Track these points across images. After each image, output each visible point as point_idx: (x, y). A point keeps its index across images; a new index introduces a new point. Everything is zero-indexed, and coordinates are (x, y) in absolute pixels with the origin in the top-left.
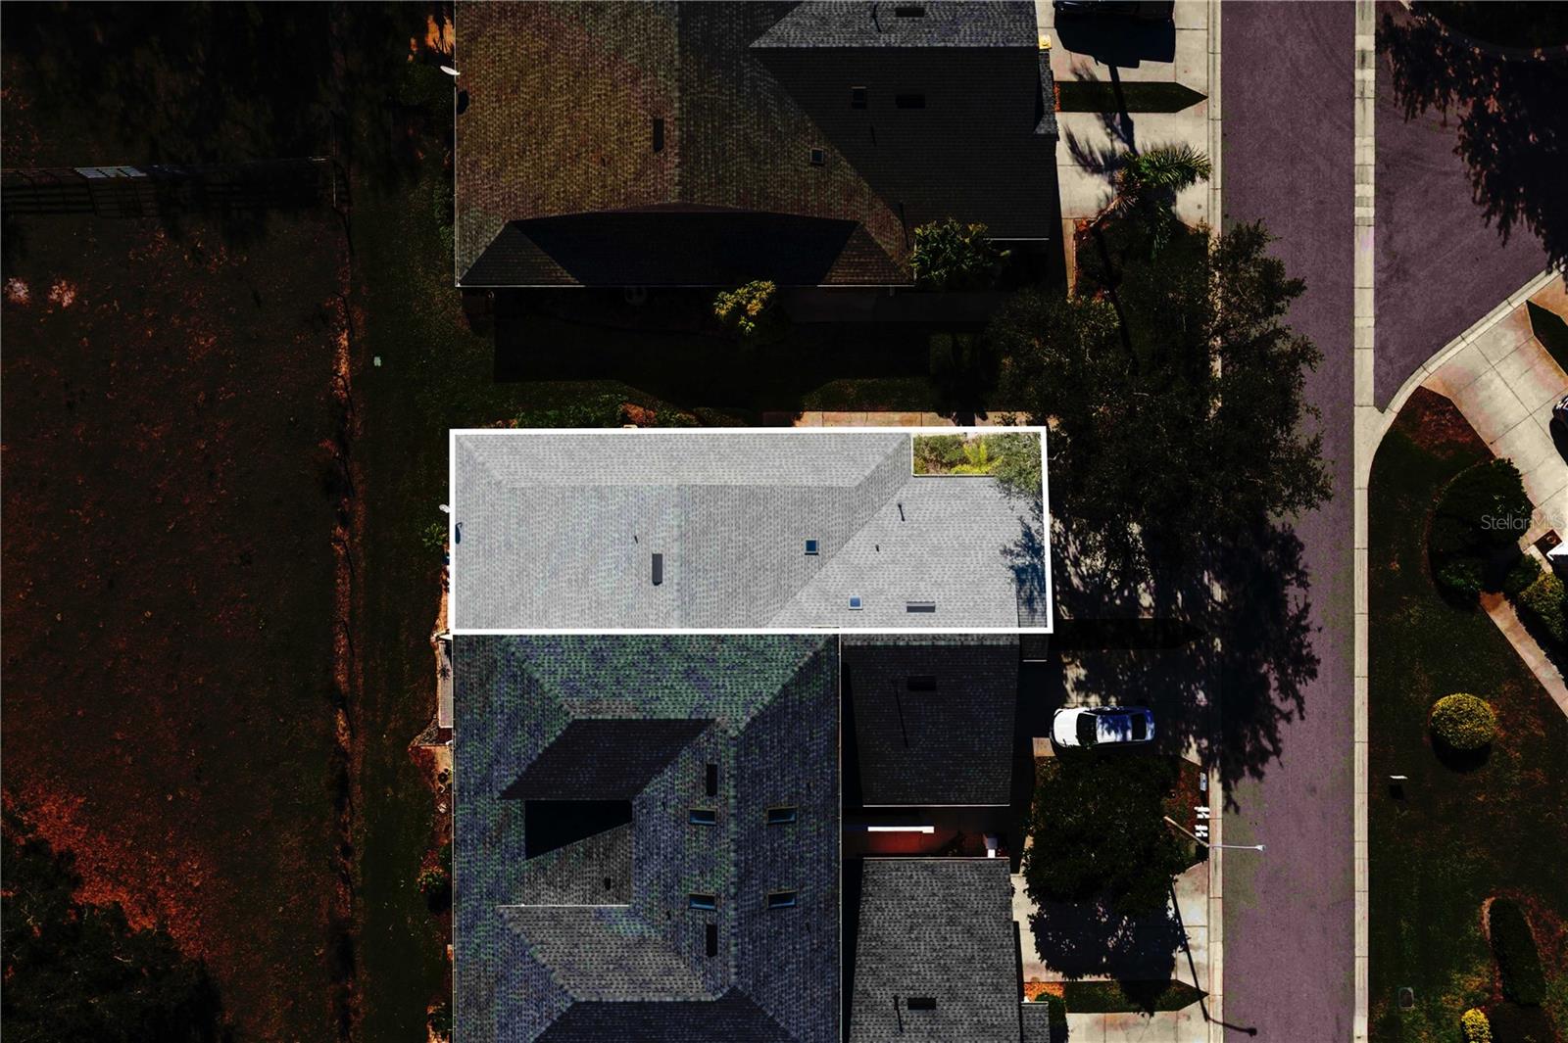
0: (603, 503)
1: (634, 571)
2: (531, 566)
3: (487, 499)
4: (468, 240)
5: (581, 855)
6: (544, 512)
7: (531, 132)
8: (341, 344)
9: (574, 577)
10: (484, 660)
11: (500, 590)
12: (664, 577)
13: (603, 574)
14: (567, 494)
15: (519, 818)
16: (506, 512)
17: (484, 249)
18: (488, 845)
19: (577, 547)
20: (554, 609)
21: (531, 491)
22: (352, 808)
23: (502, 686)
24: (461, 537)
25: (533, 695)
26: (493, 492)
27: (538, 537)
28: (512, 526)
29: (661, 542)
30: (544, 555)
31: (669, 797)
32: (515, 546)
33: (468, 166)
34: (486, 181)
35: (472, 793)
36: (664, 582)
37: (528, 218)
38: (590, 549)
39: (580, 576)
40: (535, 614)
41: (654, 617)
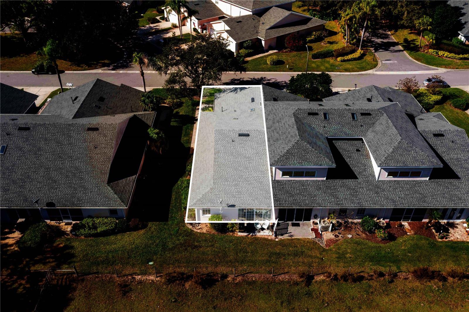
0: (220, 152)
1: (245, 142)
2: (244, 177)
3: (217, 194)
4: (109, 202)
5: (351, 159)
6: (223, 172)
7: (74, 175)
8: (140, 279)
9: (248, 162)
10: (283, 195)
11: (254, 189)
12: (246, 133)
13: (246, 152)
14: (216, 164)
15: (343, 181)
16: (223, 186)
17: (115, 195)
18: (357, 194)
19: (237, 160)
20: (260, 168)
21: (215, 176)
22: (361, 272)
23: (291, 163)
24: (233, 204)
25: (293, 152)
26: (215, 191)
27: (233, 174)
28: (229, 184)
29: (234, 134)
30: (240, 172)
31: (322, 126)
32: (236, 183)
33: (78, 202)
34: (87, 194)
35: (338, 200)
36: (248, 133)
37: (108, 177)
38: (237, 156)
39: (247, 159)
40: (263, 175)
41: (261, 136)
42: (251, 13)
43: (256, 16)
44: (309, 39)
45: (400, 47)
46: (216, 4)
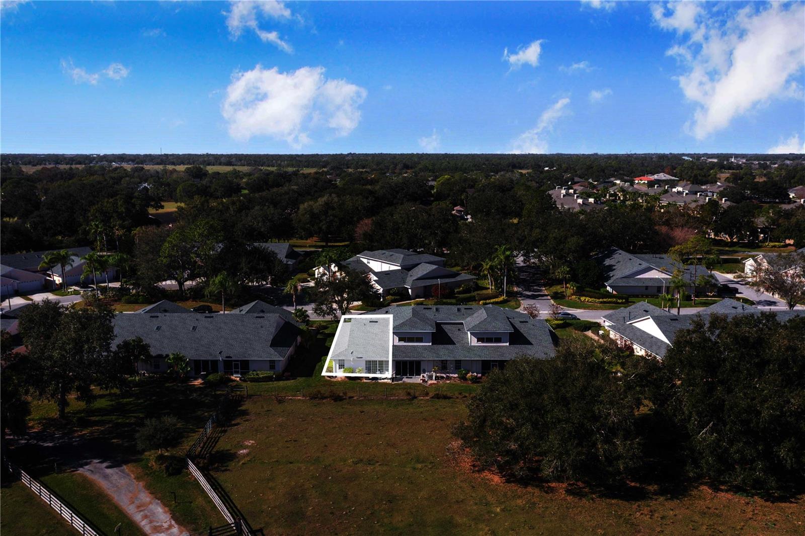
4: (271, 357)
5: (453, 335)
6: (356, 341)
10: (398, 352)
11: (377, 349)
13: (374, 331)
15: (444, 346)
17: (276, 353)
18: (454, 352)
19: (366, 335)
21: (349, 344)
28: (359, 347)
30: (368, 341)
32: (365, 346)
34: (255, 352)
35: (438, 355)
37: (270, 343)
39: (374, 334)
41: (386, 323)
42: (400, 268)
43: (404, 270)
44: (458, 290)
45: (549, 297)
46: (368, 264)
